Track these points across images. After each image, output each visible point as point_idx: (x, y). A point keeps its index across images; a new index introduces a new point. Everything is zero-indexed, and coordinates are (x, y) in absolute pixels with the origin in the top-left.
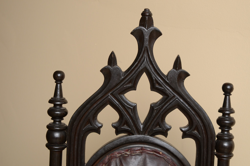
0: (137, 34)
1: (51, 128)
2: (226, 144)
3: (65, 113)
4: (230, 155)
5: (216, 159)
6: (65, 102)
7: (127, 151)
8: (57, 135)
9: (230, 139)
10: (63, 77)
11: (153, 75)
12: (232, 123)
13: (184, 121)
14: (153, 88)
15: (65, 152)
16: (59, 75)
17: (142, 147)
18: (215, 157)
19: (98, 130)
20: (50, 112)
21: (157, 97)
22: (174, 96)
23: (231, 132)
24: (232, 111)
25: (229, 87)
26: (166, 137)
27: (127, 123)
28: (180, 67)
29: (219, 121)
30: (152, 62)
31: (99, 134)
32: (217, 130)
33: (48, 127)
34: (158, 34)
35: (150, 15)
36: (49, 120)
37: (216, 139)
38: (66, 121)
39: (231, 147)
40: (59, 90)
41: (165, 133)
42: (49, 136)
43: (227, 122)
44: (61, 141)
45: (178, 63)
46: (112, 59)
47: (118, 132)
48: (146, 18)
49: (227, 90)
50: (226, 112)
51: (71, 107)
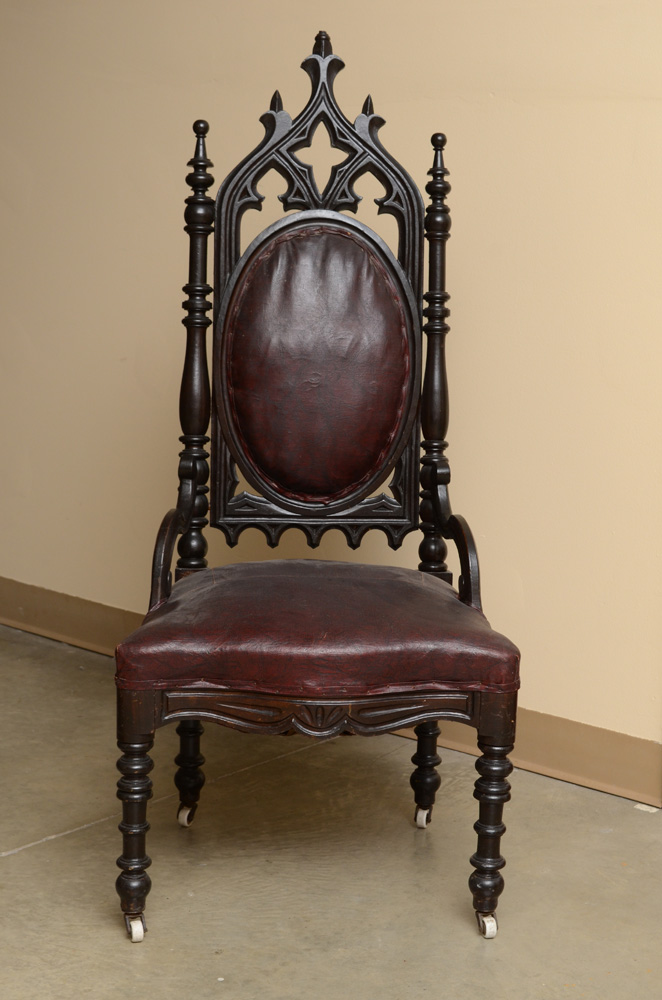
0: (310, 66)
1: (191, 203)
2: (439, 219)
3: (210, 181)
4: (446, 236)
5: (426, 243)
6: (211, 165)
7: (302, 232)
8: (201, 211)
9: (445, 211)
10: (206, 129)
11: (336, 125)
12: (447, 188)
13: (380, 192)
14: (334, 143)
15: (211, 238)
16: (202, 125)
17: (322, 226)
18: (426, 239)
19: (257, 205)
20: (190, 180)
21: (341, 156)
22: (365, 152)
23: (446, 202)
24: (445, 172)
25: (440, 138)
26: (355, 212)
27: (299, 193)
28: (372, 112)
29: (430, 188)
30: (332, 105)
31: (260, 210)
32: (427, 201)
33: (187, 201)
34: (337, 66)
35: (327, 39)
36: (189, 191)
37: (426, 214)
38: (212, 193)
39: (446, 225)
40: (201, 147)
41: (353, 207)
42: (189, 215)
43: (440, 185)
44: (208, 219)
45: (368, 107)
46: (276, 102)
47: (287, 206)
48: (322, 43)
49: (438, 142)
50: (437, 171)
51: (219, 173)
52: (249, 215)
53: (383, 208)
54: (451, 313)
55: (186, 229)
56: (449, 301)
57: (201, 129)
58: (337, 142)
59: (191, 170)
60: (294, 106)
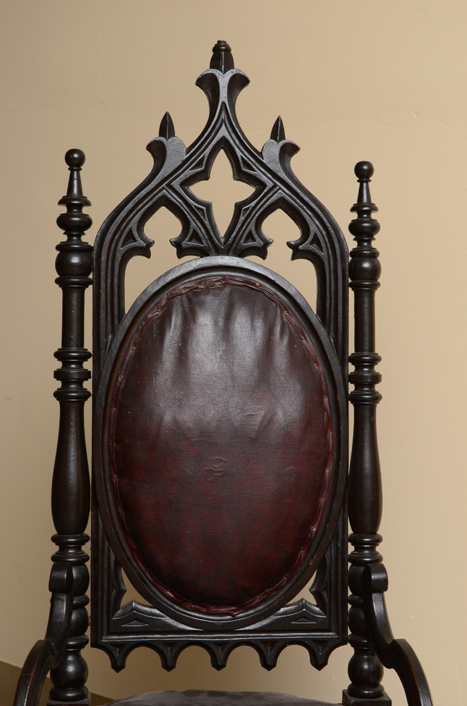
0: (208, 83)
1: (64, 250)
2: (366, 265)
3: (87, 223)
4: (375, 285)
5: (351, 294)
6: (88, 204)
7: (200, 283)
8: (75, 260)
9: (374, 255)
10: (82, 159)
11: (239, 154)
12: (375, 228)
13: (295, 233)
14: (239, 173)
15: (89, 292)
16: (76, 156)
17: (224, 276)
18: (350, 289)
19: (145, 251)
20: (62, 222)
21: (247, 191)
22: (275, 185)
23: (374, 244)
24: (373, 208)
25: (365, 167)
26: (264, 258)
27: (195, 236)
28: (283, 137)
29: (354, 227)
30: (235, 129)
31: (149, 257)
32: (351, 243)
33: (58, 248)
34: (240, 82)
35: (228, 50)
36: (61, 236)
37: (350, 258)
38: (90, 237)
39: (375, 271)
40: (75, 182)
41: (262, 252)
42: (62, 264)
43: (366, 225)
44: (85, 269)
45: (278, 131)
46: (167, 127)
47: (181, 252)
48: (221, 56)
49: (363, 172)
50: (363, 208)
51: (98, 213)
52: (136, 262)
53: (297, 251)
54: (383, 378)
55: (57, 281)
56: (380, 364)
57: (74, 160)
58: (241, 173)
59: (64, 210)
60: (188, 130)
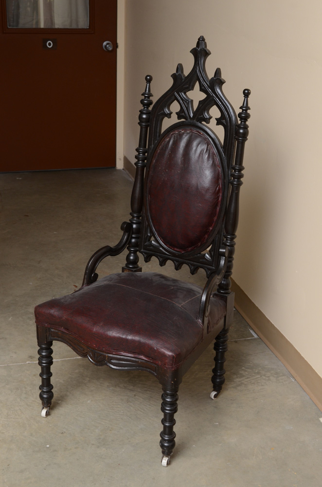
0: (194, 52)
1: (142, 112)
2: (241, 131)
3: (151, 103)
4: (246, 140)
6: (152, 96)
8: (144, 116)
9: (246, 128)
10: (151, 79)
11: (202, 83)
12: (247, 116)
14: (201, 90)
16: (148, 78)
17: (191, 128)
19: (169, 116)
20: (142, 102)
21: (203, 96)
24: (248, 109)
26: (208, 124)
27: (184, 112)
28: (219, 76)
29: (240, 115)
31: (170, 118)
33: (140, 111)
35: (204, 40)
36: (141, 107)
39: (246, 133)
41: (208, 121)
42: (140, 118)
44: (148, 120)
46: (180, 68)
47: (179, 118)
49: (247, 93)
50: (245, 108)
52: (166, 119)
53: (219, 122)
55: (139, 123)
56: (244, 170)
59: (143, 97)
